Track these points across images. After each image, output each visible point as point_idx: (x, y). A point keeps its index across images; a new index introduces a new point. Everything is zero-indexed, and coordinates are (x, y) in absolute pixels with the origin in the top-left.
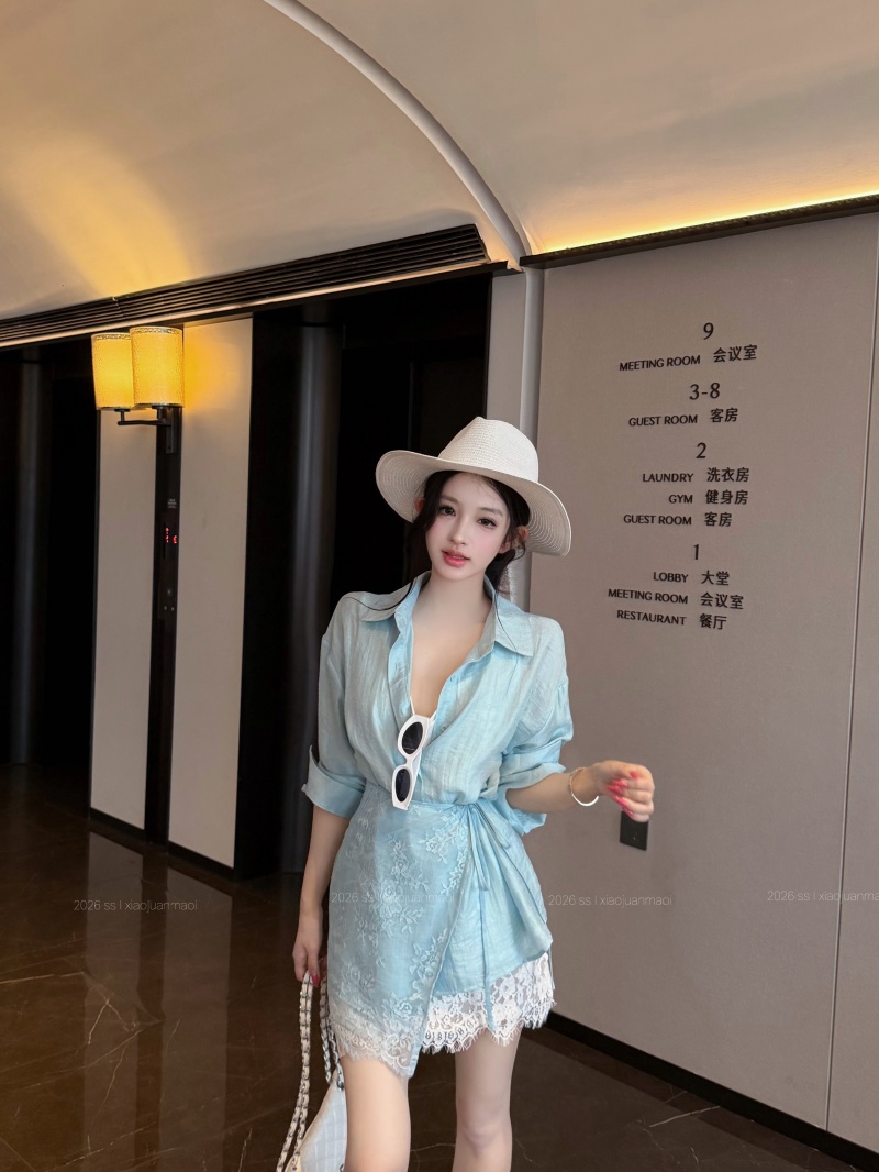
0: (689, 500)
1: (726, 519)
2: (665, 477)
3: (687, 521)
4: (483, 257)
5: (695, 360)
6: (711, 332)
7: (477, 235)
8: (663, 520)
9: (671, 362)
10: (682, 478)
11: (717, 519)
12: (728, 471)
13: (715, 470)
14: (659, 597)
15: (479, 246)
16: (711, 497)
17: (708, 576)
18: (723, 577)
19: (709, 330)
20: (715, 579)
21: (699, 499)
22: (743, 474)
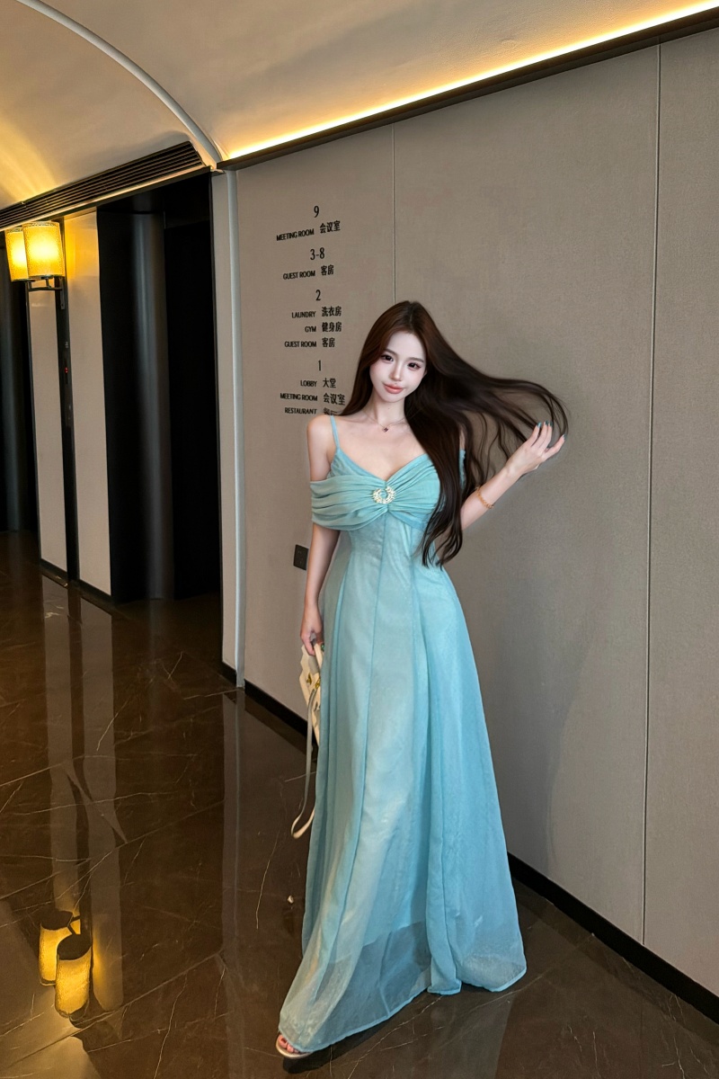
0: (314, 329)
1: (332, 342)
2: (303, 315)
3: (314, 344)
4: (200, 163)
5: (311, 232)
6: (318, 212)
7: (193, 149)
8: (303, 344)
9: (300, 234)
10: (311, 314)
11: (328, 342)
12: (331, 309)
13: (325, 308)
14: (304, 397)
15: (196, 156)
16: (325, 326)
17: (326, 381)
18: (333, 381)
19: (317, 210)
20: (329, 384)
21: (319, 328)
22: (338, 311)
